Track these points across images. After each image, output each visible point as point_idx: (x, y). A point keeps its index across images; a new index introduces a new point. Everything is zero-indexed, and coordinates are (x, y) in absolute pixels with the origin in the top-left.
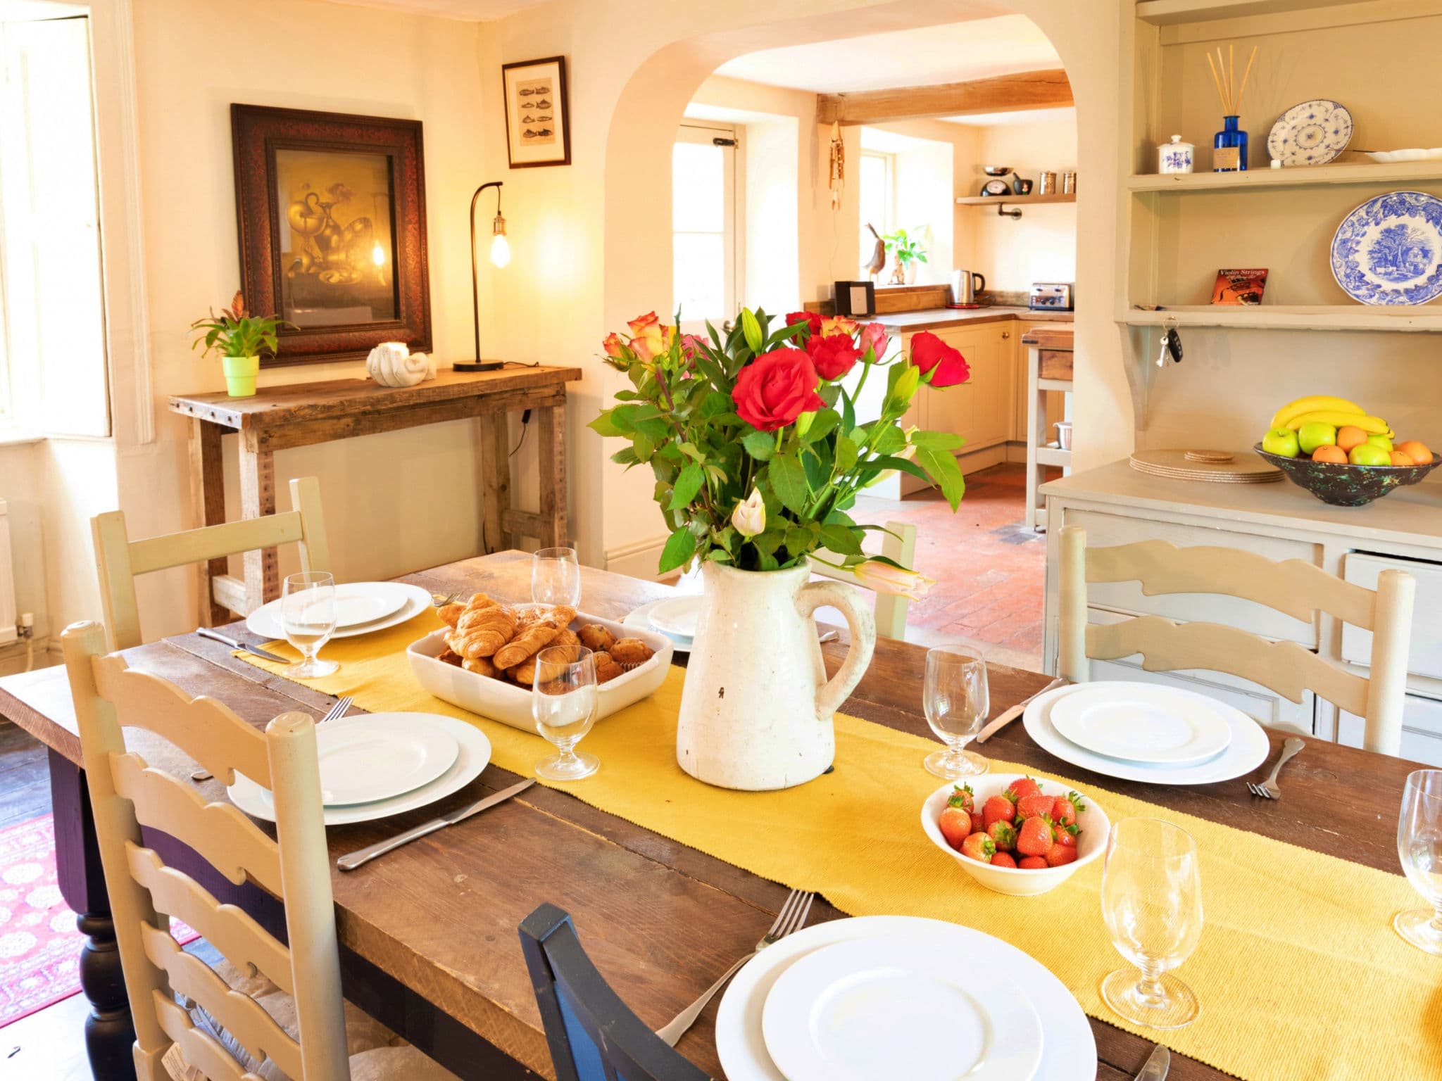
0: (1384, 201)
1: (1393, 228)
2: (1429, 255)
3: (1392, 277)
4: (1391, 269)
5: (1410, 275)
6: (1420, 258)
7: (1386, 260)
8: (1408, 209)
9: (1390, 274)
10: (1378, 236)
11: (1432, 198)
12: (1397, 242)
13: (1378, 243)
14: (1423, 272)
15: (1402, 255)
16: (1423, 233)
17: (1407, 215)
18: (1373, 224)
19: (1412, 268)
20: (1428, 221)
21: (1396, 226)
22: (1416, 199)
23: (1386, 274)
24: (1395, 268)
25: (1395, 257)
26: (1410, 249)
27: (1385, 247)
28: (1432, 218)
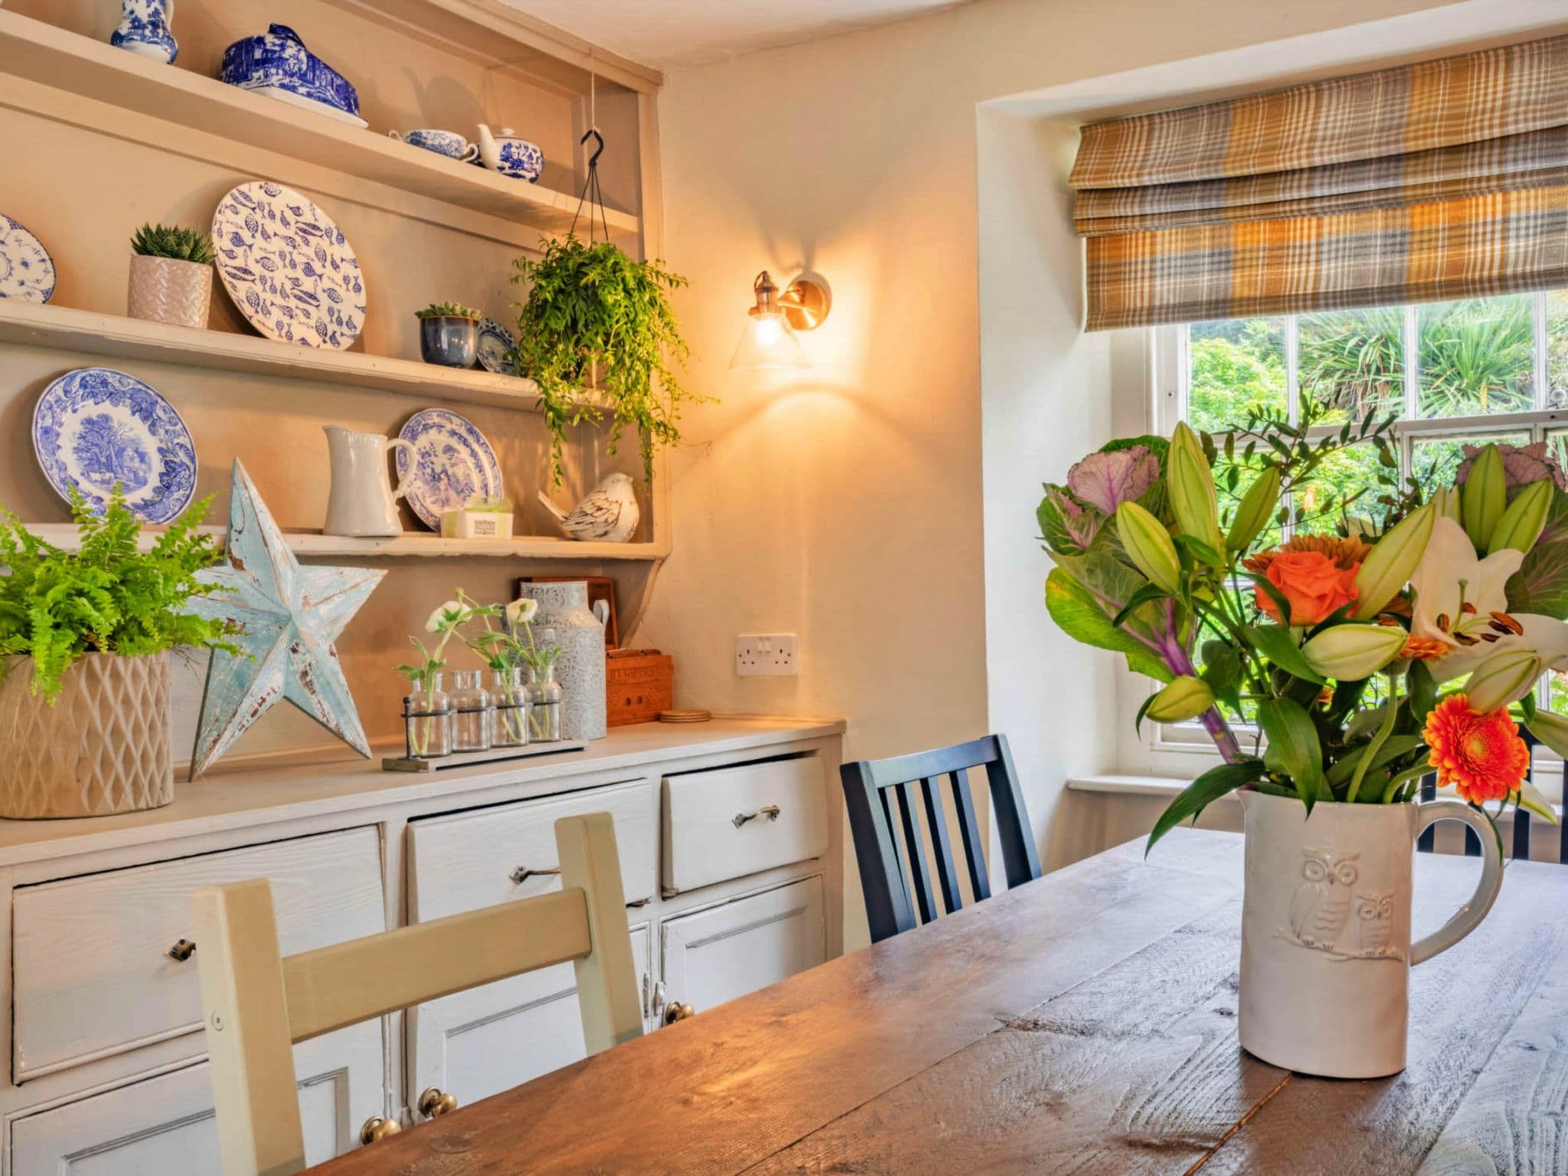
0: (83, 379)
1: (95, 418)
2: (147, 459)
3: (111, 487)
4: (108, 475)
5: (132, 485)
6: (136, 463)
7: (99, 462)
8: (111, 394)
9: (108, 482)
10: (79, 429)
11: (139, 383)
12: (106, 439)
13: (82, 437)
14: (145, 483)
15: (116, 455)
16: (131, 429)
17: (108, 402)
18: (69, 410)
19: (132, 475)
20: (134, 413)
21: (98, 416)
22: (120, 382)
23: (103, 482)
24: (112, 475)
25: (109, 457)
26: (123, 450)
27: (93, 444)
28: (140, 410)
